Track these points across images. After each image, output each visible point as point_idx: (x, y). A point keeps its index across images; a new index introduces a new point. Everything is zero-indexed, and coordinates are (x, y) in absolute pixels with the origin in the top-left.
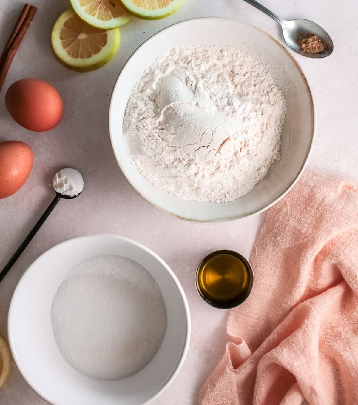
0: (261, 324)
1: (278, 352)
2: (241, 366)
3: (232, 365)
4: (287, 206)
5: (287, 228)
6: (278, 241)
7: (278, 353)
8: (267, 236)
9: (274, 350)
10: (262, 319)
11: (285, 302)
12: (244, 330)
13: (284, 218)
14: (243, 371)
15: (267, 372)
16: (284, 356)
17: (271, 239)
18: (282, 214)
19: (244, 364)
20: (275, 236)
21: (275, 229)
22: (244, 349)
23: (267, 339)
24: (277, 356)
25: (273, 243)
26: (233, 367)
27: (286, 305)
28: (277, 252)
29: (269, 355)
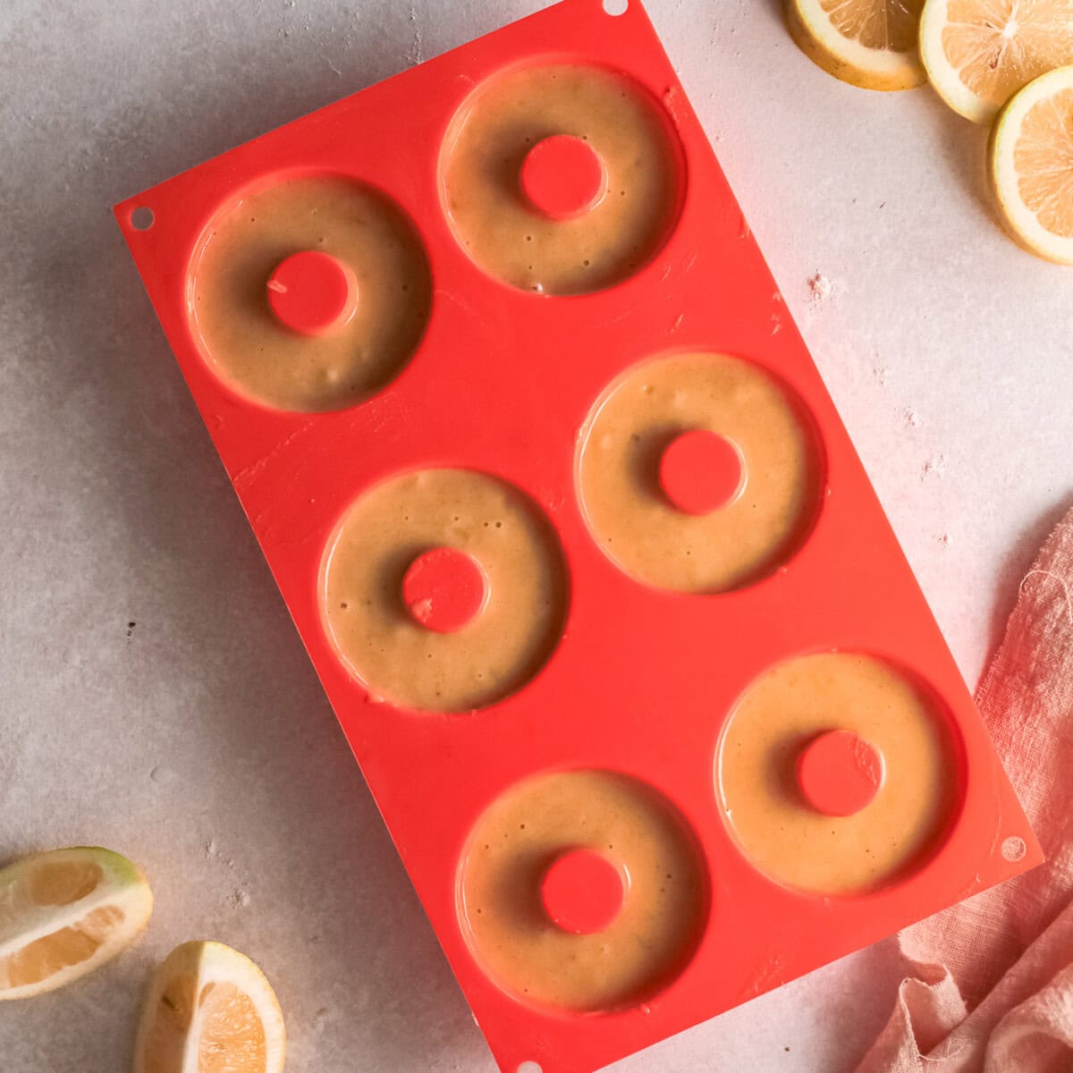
0: (989, 931)
1: (1047, 1002)
2: (939, 1048)
3: (915, 1042)
4: (1065, 598)
5: (1066, 659)
6: (1040, 695)
7: (1049, 1004)
8: (1010, 680)
9: (1037, 997)
10: (993, 918)
11: (1058, 866)
12: (943, 946)
13: (1056, 631)
14: (944, 1060)
15: (1013, 1063)
16: (1065, 1011)
17: (1019, 691)
18: (1051, 620)
19: (950, 1042)
20: (1032, 682)
21: (1031, 663)
22: (948, 998)
23: (1011, 971)
24: (1045, 1012)
25: (1025, 700)
26: (919, 1048)
27: (1061, 876)
28: (1035, 726)
29: (1023, 1011)
